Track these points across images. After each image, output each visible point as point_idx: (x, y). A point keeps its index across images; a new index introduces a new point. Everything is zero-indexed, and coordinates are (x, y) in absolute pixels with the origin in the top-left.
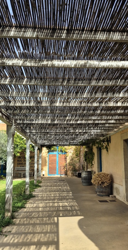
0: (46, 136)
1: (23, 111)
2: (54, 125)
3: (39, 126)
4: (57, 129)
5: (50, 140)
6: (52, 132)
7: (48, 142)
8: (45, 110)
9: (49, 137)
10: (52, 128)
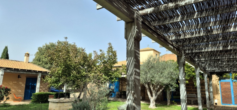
0: (217, 63)
1: (192, 42)
2: (227, 51)
3: (208, 54)
4: (231, 55)
5: (221, 67)
6: (224, 59)
7: (219, 69)
8: (216, 38)
9: (220, 64)
10: (224, 54)
